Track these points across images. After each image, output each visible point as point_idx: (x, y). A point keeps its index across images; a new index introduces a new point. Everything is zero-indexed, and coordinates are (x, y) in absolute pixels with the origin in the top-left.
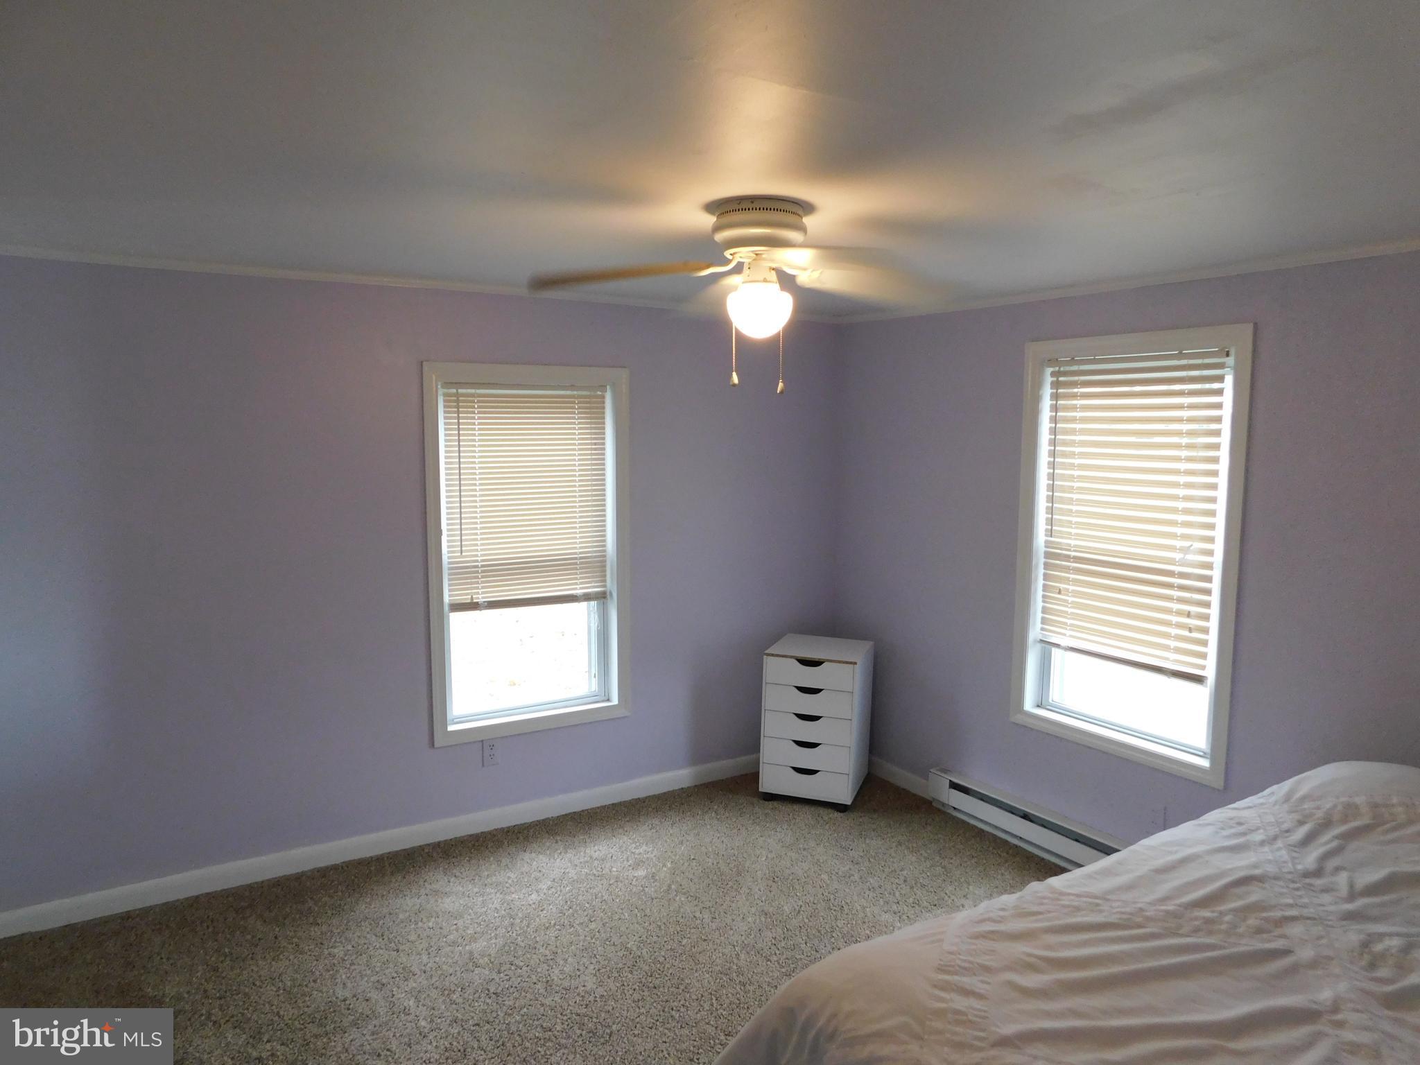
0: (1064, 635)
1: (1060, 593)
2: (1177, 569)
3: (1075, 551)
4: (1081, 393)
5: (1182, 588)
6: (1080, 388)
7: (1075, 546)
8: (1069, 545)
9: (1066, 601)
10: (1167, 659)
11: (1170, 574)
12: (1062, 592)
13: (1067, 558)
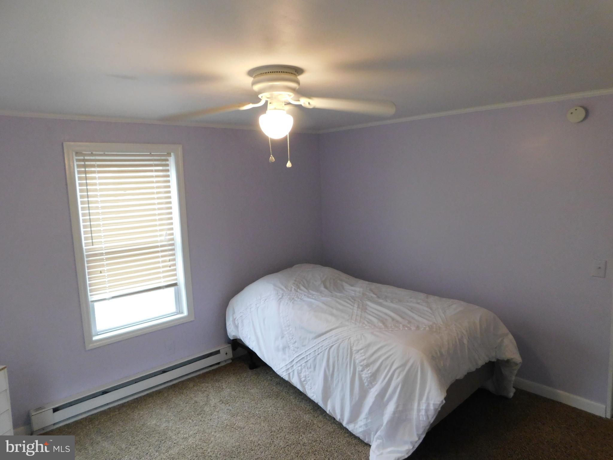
0: (106, 293)
1: (101, 272)
2: (159, 244)
3: (105, 250)
4: (98, 171)
5: (162, 251)
6: (96, 168)
7: (105, 247)
8: (102, 248)
9: (105, 276)
10: (161, 282)
11: (157, 247)
12: (102, 272)
13: (102, 254)
